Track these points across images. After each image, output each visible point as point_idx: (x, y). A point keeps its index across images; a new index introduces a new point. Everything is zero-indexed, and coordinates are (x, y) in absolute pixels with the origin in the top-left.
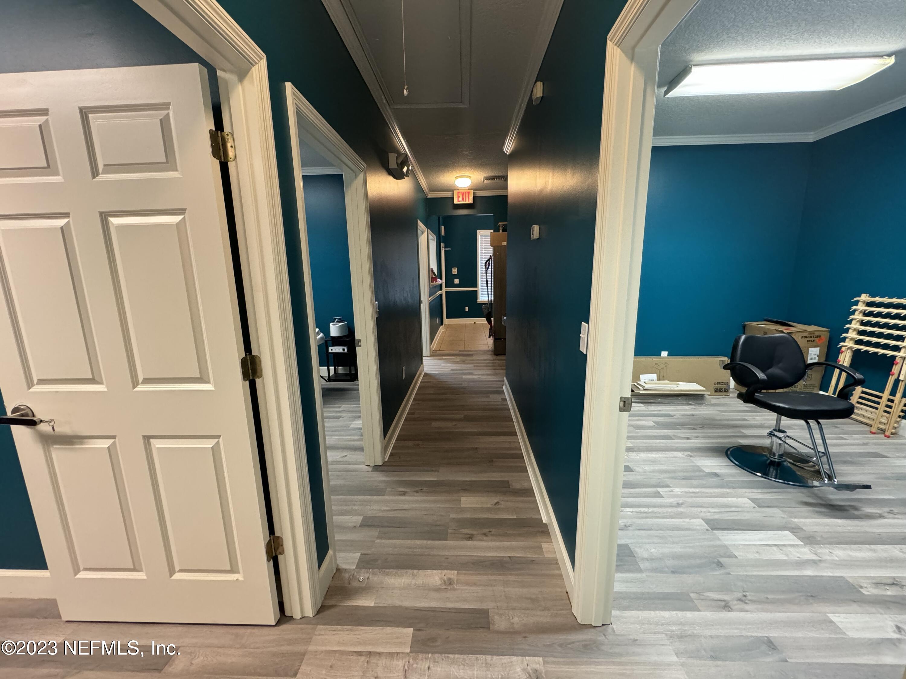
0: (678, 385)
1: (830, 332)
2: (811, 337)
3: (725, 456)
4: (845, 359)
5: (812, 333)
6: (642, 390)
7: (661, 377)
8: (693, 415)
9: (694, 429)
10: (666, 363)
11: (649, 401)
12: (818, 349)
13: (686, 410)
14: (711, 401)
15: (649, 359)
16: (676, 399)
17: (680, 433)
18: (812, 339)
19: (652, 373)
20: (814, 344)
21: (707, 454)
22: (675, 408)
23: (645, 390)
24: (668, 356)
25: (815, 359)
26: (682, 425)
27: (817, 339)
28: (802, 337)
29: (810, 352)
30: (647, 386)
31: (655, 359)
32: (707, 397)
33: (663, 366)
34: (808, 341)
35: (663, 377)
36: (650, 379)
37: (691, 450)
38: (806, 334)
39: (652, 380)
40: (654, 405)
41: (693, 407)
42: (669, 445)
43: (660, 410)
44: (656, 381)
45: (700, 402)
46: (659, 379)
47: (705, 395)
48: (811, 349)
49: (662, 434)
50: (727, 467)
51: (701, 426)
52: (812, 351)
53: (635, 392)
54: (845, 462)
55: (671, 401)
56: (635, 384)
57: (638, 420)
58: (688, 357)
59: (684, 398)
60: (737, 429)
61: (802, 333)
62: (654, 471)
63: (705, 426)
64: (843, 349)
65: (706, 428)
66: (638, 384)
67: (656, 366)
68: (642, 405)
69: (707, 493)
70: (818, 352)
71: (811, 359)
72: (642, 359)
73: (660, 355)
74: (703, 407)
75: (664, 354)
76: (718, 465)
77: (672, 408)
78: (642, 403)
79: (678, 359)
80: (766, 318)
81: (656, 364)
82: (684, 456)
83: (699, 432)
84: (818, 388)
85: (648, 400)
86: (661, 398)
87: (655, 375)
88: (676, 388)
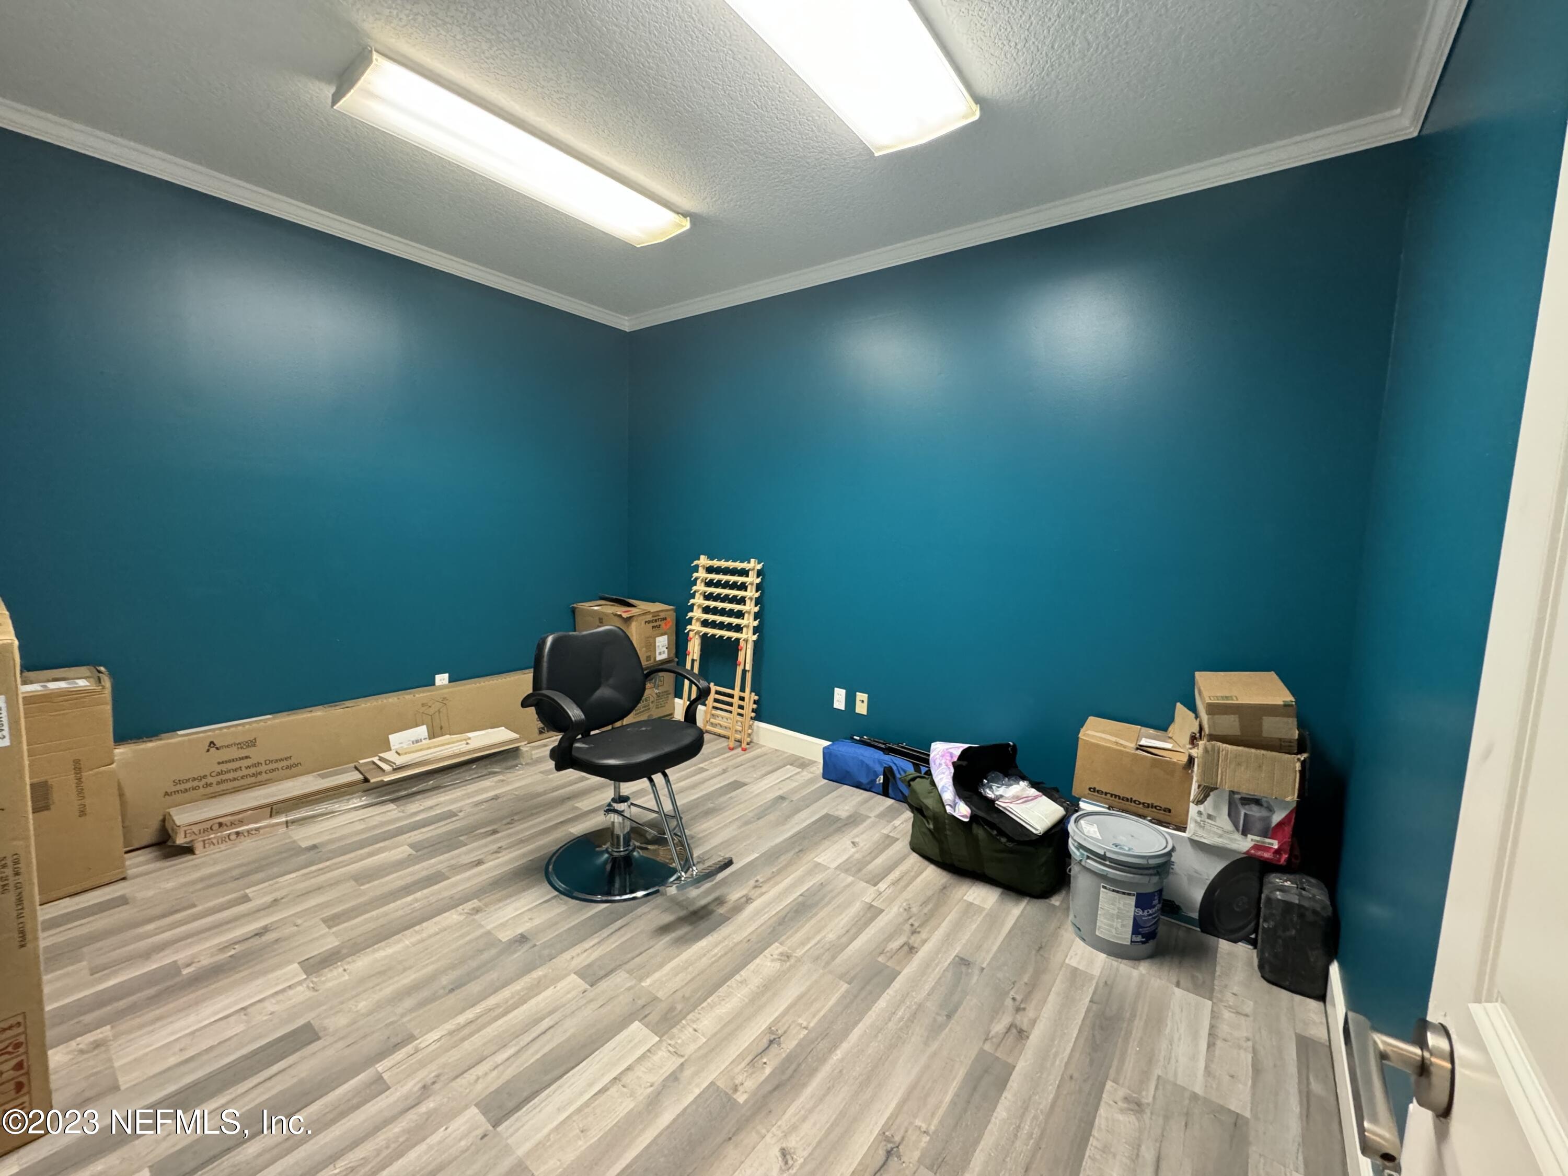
0: (468, 741)
1: (676, 611)
2: (656, 621)
3: (544, 877)
4: (694, 649)
5: (656, 614)
6: (389, 773)
7: (437, 730)
8: (496, 798)
9: (495, 832)
10: (445, 699)
11: (410, 791)
12: (666, 637)
13: (485, 790)
14: (532, 754)
15: (407, 697)
16: (467, 771)
17: (466, 853)
18: (657, 623)
19: (417, 726)
20: (661, 631)
21: (510, 889)
22: (464, 792)
23: (397, 769)
24: (450, 682)
25: (664, 652)
26: (470, 832)
27: (662, 623)
28: (646, 622)
29: (657, 644)
30: (400, 761)
31: (420, 695)
32: (524, 749)
33: (438, 705)
34: (653, 627)
35: (441, 728)
36: (414, 739)
37: (479, 893)
38: (649, 617)
39: (417, 741)
40: (419, 797)
41: (500, 777)
42: (433, 899)
43: (431, 808)
44: (427, 741)
45: (514, 763)
46: (432, 735)
47: (521, 748)
48: (657, 639)
49: (425, 873)
50: (546, 905)
51: (508, 820)
52: (660, 642)
53: (372, 781)
54: (708, 813)
55: (458, 776)
56: (376, 759)
57: (371, 855)
58: (488, 678)
59: (482, 763)
60: (569, 805)
61: (644, 617)
62: (379, 1006)
63: (516, 818)
64: (691, 634)
65: (519, 820)
66: (381, 759)
67: (424, 709)
68: (392, 806)
69: (498, 1006)
70: (666, 642)
71: (660, 654)
72: (390, 700)
73: (433, 684)
74: (519, 772)
75: (442, 679)
76: (529, 910)
77: (458, 793)
78: (393, 801)
79: (468, 687)
80: (601, 594)
81: (423, 705)
82: (463, 917)
83: (502, 839)
84: (672, 695)
85: (405, 789)
86: (436, 775)
87: (424, 728)
88: (463, 747)
